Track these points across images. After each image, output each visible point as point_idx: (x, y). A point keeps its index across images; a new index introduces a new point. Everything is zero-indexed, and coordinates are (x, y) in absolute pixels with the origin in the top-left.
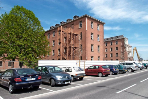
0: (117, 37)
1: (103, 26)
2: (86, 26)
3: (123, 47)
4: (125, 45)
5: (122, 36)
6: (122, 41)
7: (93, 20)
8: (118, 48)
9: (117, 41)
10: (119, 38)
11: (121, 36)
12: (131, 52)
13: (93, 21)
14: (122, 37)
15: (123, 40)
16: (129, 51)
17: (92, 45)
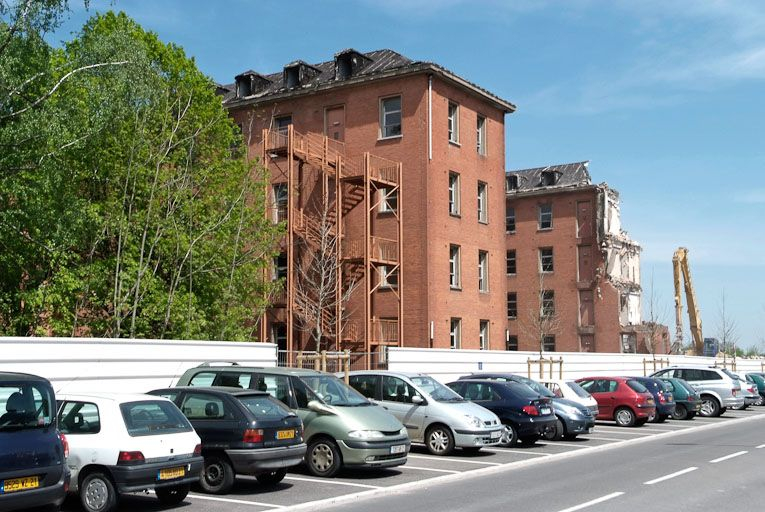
0: (550, 176)
1: (503, 122)
2: (426, 130)
3: (586, 251)
4: (604, 237)
5: (578, 169)
6: (584, 208)
7: (459, 94)
8: (556, 258)
9: (546, 208)
10: (563, 185)
11: (571, 167)
12: (638, 288)
13: (456, 98)
14: (579, 177)
15: (588, 201)
16: (626, 280)
17: (454, 249)
